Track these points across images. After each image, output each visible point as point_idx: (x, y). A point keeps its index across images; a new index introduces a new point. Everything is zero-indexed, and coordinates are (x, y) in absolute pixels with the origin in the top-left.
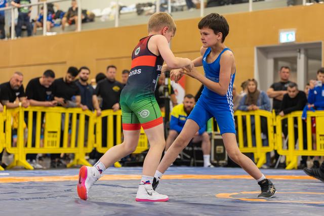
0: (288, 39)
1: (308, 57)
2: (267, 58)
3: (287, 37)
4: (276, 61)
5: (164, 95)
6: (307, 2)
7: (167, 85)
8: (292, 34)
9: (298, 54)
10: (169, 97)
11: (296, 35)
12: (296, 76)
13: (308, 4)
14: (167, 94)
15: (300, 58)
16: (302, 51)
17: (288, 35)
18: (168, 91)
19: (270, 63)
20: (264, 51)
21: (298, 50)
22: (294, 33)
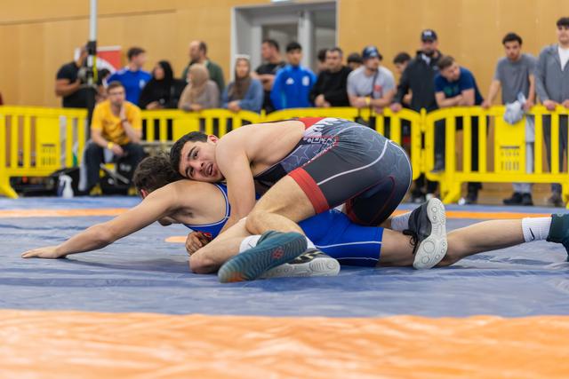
1: (316, 24)
2: (252, 25)
4: (265, 29)
5: (86, 82)
7: (92, 68)
9: (300, 20)
10: (95, 86)
14: (91, 82)
15: (302, 25)
16: (307, 15)
18: (93, 76)
19: (256, 33)
20: (247, 14)
21: (300, 13)
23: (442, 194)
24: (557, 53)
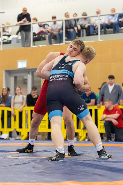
0: (22, 66)
2: (11, 76)
3: (22, 65)
4: (16, 78)
6: (33, 45)
8: (25, 63)
11: (27, 63)
12: (27, 86)
13: (34, 46)
15: (29, 77)
16: (30, 73)
17: (22, 64)
19: (12, 79)
20: (9, 72)
21: (28, 73)
22: (26, 63)
23: (80, 138)
24: (108, 87)
